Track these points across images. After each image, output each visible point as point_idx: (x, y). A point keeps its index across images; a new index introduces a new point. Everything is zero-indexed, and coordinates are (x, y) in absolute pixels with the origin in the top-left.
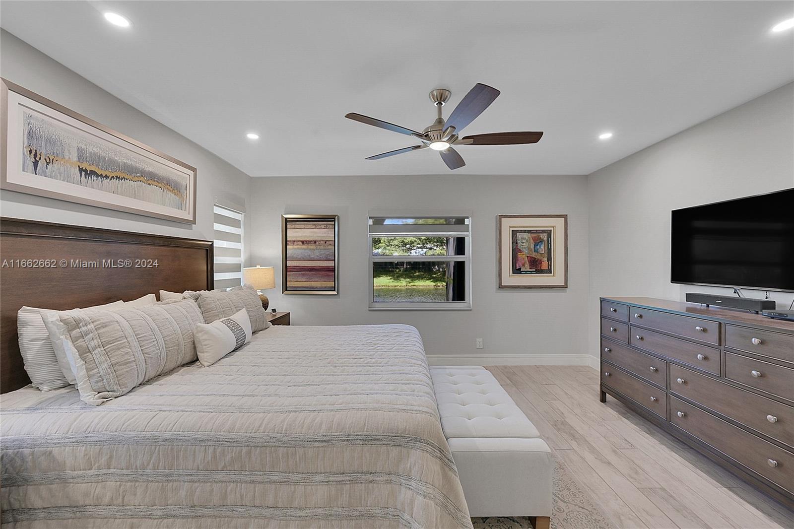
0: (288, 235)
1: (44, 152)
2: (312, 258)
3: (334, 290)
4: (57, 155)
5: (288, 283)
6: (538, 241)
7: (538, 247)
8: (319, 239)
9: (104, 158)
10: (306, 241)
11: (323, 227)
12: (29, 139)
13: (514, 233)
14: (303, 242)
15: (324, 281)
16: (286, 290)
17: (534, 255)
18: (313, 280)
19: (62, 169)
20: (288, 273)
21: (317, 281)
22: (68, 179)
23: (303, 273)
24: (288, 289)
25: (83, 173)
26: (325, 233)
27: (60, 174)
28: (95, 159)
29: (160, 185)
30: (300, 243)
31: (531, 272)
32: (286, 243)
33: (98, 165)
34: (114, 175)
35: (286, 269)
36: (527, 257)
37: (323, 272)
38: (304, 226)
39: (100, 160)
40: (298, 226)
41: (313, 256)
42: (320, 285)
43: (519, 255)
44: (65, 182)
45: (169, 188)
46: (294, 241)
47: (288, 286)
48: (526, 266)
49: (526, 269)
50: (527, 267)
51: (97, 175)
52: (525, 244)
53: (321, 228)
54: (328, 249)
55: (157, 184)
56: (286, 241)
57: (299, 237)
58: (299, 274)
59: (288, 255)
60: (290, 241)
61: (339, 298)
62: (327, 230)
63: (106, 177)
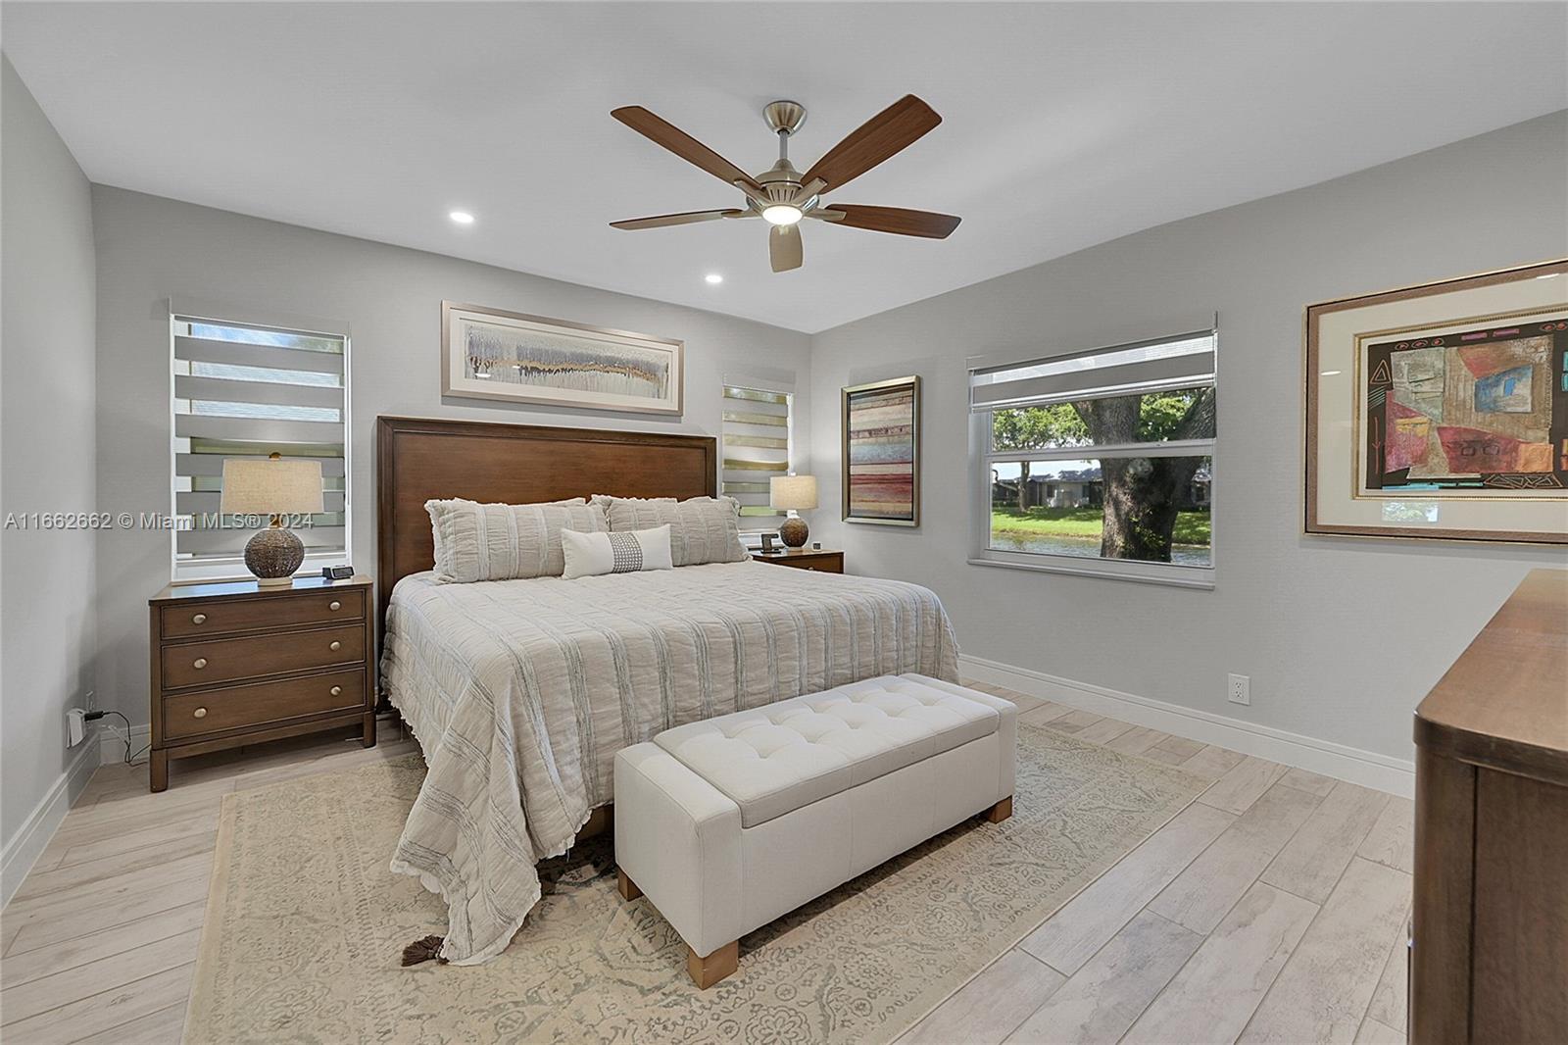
0: (852, 421)
1: (483, 357)
2: (884, 459)
3: (912, 520)
4: (496, 358)
5: (852, 504)
6: (1496, 371)
7: (1501, 390)
8: (892, 425)
9: (547, 351)
10: (874, 430)
11: (897, 401)
12: (470, 349)
13: (1380, 356)
14: (870, 432)
15: (899, 502)
16: (849, 515)
17: (1475, 421)
18: (883, 499)
19: (501, 370)
20: (852, 487)
21: (888, 502)
22: (507, 378)
23: (869, 486)
24: (852, 514)
25: (523, 371)
26: (900, 413)
27: (499, 375)
28: (536, 354)
29: (623, 371)
30: (867, 434)
31: (1457, 484)
32: (848, 435)
33: (540, 360)
34: (560, 367)
35: (849, 480)
36: (1440, 430)
37: (898, 485)
38: (870, 405)
39: (541, 355)
40: (863, 406)
41: (883, 457)
42: (892, 509)
43: (1400, 426)
44: (505, 383)
45: (638, 372)
46: (859, 432)
47: (851, 508)
48: (1433, 460)
49: (1432, 471)
50: (1440, 465)
51: (539, 371)
52: (1426, 387)
53: (895, 404)
54: (904, 442)
55: (619, 370)
56: (849, 432)
57: (864, 423)
58: (865, 488)
59: (851, 456)
60: (854, 432)
61: (921, 534)
62: (904, 406)
63: (550, 371)
